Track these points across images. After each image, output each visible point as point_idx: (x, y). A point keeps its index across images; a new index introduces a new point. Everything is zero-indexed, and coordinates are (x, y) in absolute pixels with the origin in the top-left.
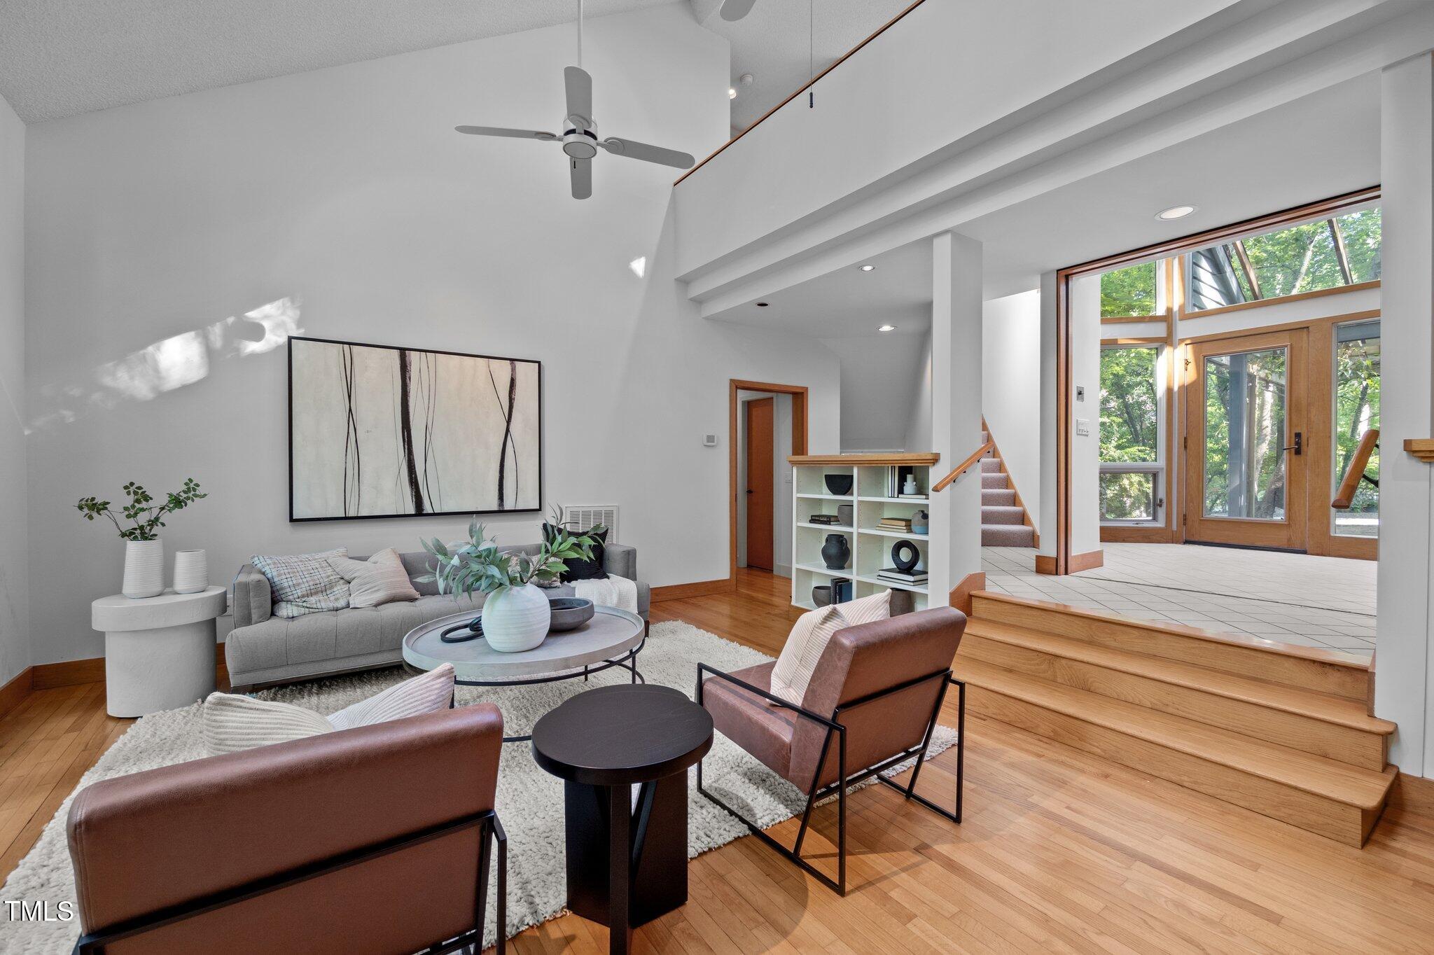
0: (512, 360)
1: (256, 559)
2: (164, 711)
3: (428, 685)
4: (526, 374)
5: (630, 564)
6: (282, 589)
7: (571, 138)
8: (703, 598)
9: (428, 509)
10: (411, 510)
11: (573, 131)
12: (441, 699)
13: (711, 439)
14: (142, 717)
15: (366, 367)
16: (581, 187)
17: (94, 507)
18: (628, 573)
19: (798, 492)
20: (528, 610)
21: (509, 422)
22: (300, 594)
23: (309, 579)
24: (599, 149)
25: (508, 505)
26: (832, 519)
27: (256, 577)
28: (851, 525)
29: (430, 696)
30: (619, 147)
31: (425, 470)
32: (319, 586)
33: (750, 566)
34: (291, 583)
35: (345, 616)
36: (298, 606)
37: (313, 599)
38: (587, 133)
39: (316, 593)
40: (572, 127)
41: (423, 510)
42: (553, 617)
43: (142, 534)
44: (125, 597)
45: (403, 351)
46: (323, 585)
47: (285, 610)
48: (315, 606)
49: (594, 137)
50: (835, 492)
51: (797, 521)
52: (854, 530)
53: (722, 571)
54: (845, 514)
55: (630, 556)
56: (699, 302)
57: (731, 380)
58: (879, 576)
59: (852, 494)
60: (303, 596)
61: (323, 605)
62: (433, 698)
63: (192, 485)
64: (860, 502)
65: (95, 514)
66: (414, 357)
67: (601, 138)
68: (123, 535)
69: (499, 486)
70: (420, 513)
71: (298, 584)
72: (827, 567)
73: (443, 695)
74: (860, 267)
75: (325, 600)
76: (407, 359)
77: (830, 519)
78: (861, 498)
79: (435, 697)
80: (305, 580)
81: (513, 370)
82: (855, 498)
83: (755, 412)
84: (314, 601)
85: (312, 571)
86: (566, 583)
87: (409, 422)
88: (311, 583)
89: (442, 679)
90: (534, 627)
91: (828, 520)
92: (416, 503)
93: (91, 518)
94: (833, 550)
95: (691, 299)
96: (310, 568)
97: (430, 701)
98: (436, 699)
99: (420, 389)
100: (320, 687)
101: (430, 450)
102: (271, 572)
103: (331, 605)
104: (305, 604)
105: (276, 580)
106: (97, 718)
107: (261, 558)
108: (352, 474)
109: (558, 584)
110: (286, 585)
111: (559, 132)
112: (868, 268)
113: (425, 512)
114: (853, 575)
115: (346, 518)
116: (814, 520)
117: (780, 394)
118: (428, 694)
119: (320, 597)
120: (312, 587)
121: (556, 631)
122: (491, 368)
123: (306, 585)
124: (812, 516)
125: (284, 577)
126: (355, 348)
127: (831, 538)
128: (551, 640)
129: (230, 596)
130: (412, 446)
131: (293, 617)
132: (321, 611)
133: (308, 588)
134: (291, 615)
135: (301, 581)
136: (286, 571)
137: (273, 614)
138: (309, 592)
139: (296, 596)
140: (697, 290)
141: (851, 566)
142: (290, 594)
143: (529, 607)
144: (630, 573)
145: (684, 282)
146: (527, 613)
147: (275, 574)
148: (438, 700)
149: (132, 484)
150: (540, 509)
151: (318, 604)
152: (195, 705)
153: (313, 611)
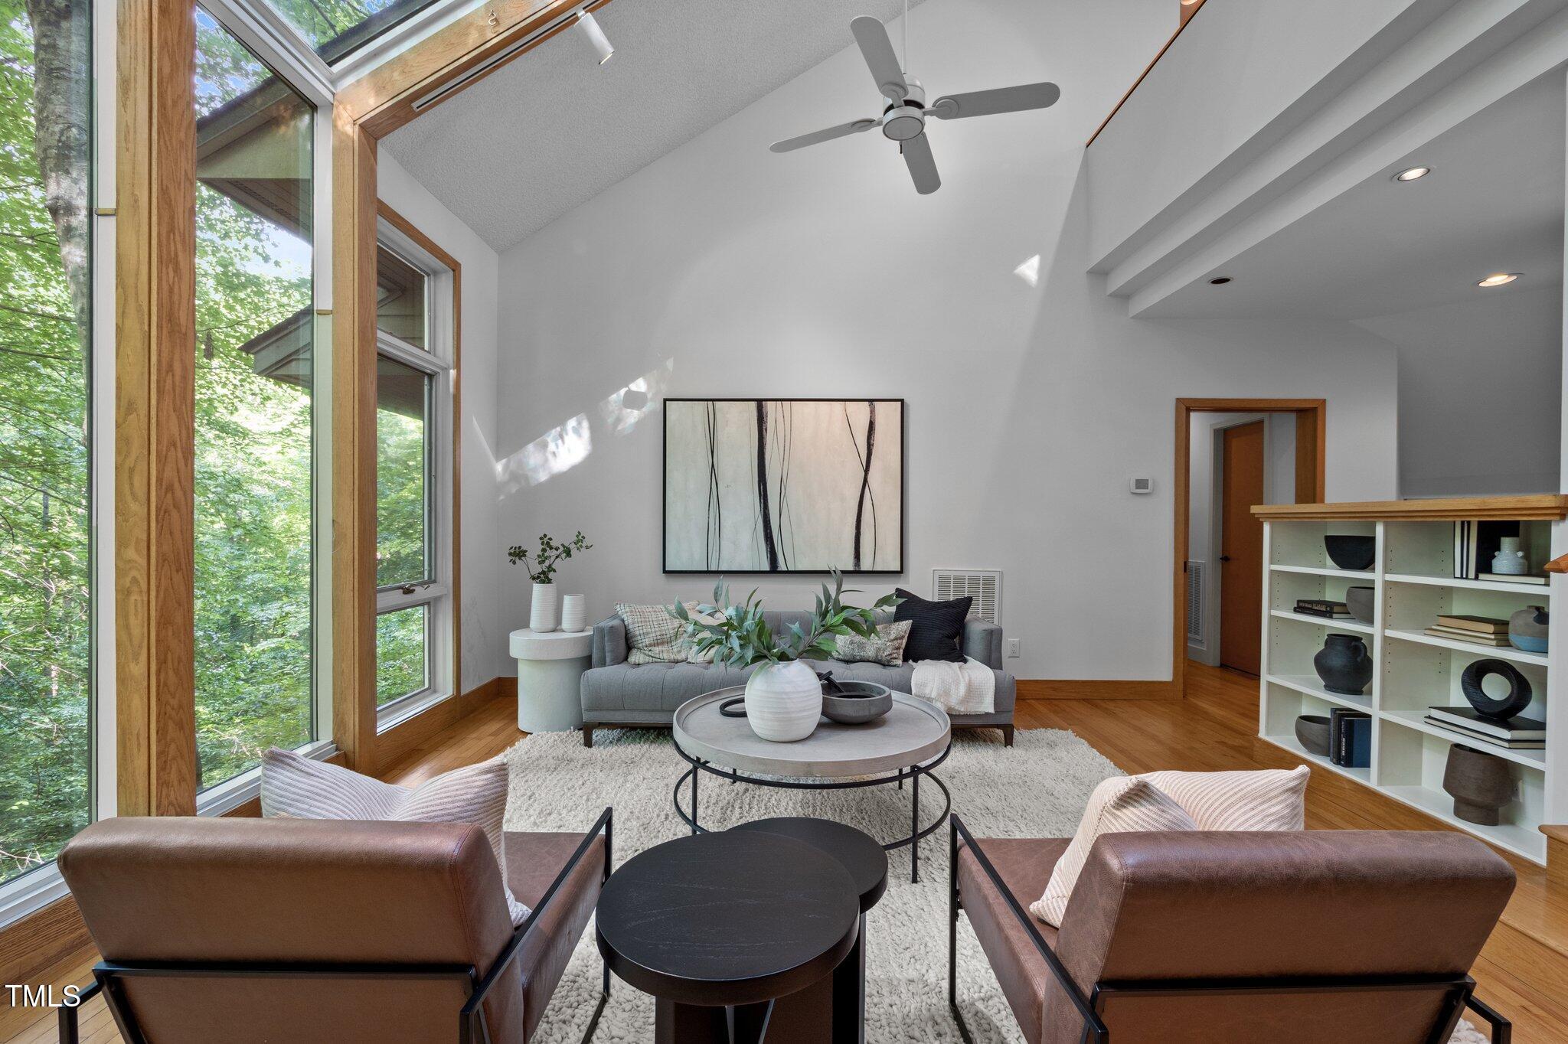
0: (871, 401)
1: (618, 606)
2: (547, 732)
3: (468, 780)
4: (887, 416)
5: (993, 647)
6: (635, 636)
7: (891, 115)
8: (1125, 702)
9: (782, 567)
10: (766, 567)
11: (891, 107)
12: (481, 800)
13: (1141, 484)
14: (531, 734)
15: (727, 421)
16: (926, 178)
17: (518, 554)
18: (990, 656)
19: (1272, 562)
20: (786, 693)
21: (867, 471)
22: (647, 643)
23: (657, 629)
24: (928, 119)
25: (866, 565)
26: (1336, 609)
27: (616, 622)
28: (1369, 620)
29: (467, 793)
30: (954, 107)
31: (780, 526)
32: (665, 636)
33: (1224, 666)
34: (641, 632)
35: (681, 668)
36: (645, 654)
37: (657, 649)
38: (908, 103)
39: (663, 643)
40: (890, 102)
41: (777, 567)
42: (826, 704)
43: (544, 578)
44: (532, 630)
45: (760, 402)
46: (668, 636)
47: (636, 657)
48: (657, 656)
49: (920, 106)
50: (1343, 565)
51: (1271, 607)
52: (1376, 632)
53: (1161, 669)
54: (1360, 603)
55: (994, 638)
56: (1124, 296)
57: (1178, 400)
58: (1430, 717)
59: (1373, 570)
60: (650, 645)
61: (665, 656)
62: (469, 796)
63: (580, 537)
64: (1388, 585)
65: (517, 560)
66: (770, 407)
67: (928, 105)
68: (534, 578)
69: (855, 543)
70: (774, 570)
71: (648, 633)
72: (1325, 686)
73: (484, 796)
74: (1395, 174)
75: (668, 651)
76: (764, 410)
77: (1332, 608)
78: (1389, 577)
79: (472, 796)
80: (653, 630)
81: (872, 412)
82: (1378, 576)
83: (1235, 444)
84: (657, 652)
85: (661, 622)
86: (911, 662)
87: (765, 475)
88: (659, 633)
89: (489, 776)
90: (793, 715)
91: (1328, 610)
92: (771, 560)
93: (514, 563)
94: (1338, 661)
95: (1110, 295)
96: (660, 618)
97: (464, 800)
98: (472, 799)
99: (775, 440)
100: (658, 736)
101: (785, 505)
102: (628, 620)
103: (672, 657)
104: (650, 653)
105: (631, 627)
106: (512, 728)
107: (622, 605)
108: (714, 529)
109: (899, 662)
110: (637, 632)
111: (876, 113)
112: (1413, 174)
113: (779, 569)
114: (1373, 706)
115: (708, 572)
116: (1302, 608)
117: (1275, 415)
118: (465, 791)
119: (665, 648)
120: (659, 637)
121: (833, 722)
122: (848, 412)
123: (654, 634)
124: (1299, 601)
125: (637, 625)
126: (717, 404)
127: (1335, 640)
128: (825, 733)
129: (595, 638)
130: (767, 500)
131: (639, 664)
132: (661, 661)
133: (655, 638)
134: (637, 662)
135: (650, 630)
136: (639, 620)
137: (626, 659)
138: (656, 642)
139: (644, 644)
140: (1120, 279)
141: (1370, 693)
142: (640, 641)
143: (788, 690)
144: (993, 660)
145: (1100, 273)
146: (784, 696)
147: (630, 621)
148: (476, 801)
149: (545, 536)
150: (901, 572)
151: (661, 655)
152: (568, 732)
153: (656, 661)
